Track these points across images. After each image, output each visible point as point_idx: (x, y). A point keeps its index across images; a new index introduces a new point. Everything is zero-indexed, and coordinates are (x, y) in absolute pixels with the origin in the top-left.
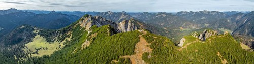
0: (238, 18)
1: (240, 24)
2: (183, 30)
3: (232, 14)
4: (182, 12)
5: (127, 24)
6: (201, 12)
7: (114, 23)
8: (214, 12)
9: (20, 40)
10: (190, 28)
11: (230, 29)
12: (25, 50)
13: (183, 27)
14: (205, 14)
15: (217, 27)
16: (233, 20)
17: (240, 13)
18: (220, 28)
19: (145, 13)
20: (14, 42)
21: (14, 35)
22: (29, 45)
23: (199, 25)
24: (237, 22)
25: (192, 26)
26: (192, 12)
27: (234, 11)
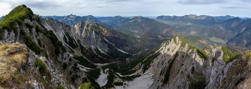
0: (234, 25)
1: (236, 33)
3: (226, 19)
6: (186, 16)
7: (67, 26)
8: (203, 16)
11: (223, 38)
14: (192, 19)
15: (206, 35)
16: (227, 28)
18: (211, 37)
19: (117, 17)
24: (233, 30)
26: (175, 17)
27: (229, 16)
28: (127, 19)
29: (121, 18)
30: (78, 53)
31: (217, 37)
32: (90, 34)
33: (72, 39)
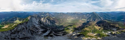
2: (68, 20)
3: (85, 13)
4: (68, 13)
5: (44, 19)
9: (13, 20)
10: (71, 19)
12: (14, 22)
13: (68, 19)
14: (76, 14)
16: (86, 16)
17: (88, 13)
19: (55, 13)
20: (12, 21)
21: (12, 19)
22: (15, 21)
23: (74, 18)
24: (88, 16)
25: (71, 18)
26: (72, 13)
28: (58, 13)
29: (57, 13)
30: (42, 25)
31: (84, 19)
32: (47, 21)
33: (41, 22)
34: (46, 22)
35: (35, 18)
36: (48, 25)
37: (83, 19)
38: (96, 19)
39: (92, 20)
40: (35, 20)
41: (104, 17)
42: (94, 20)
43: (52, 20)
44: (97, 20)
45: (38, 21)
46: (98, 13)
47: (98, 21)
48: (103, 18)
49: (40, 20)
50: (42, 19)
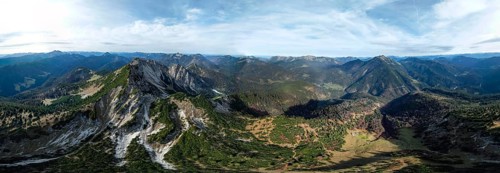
30: (170, 87)
31: (334, 82)
32: (184, 76)
33: (167, 78)
34: (184, 79)
35: (151, 66)
36: (188, 88)
37: (329, 85)
38: (386, 86)
39: (370, 92)
40: (151, 71)
41: (426, 76)
42: (378, 90)
43: (204, 79)
44: (391, 89)
45: (159, 75)
46: (401, 60)
47: (396, 96)
48: (422, 80)
49: (164, 74)
50: (172, 72)
